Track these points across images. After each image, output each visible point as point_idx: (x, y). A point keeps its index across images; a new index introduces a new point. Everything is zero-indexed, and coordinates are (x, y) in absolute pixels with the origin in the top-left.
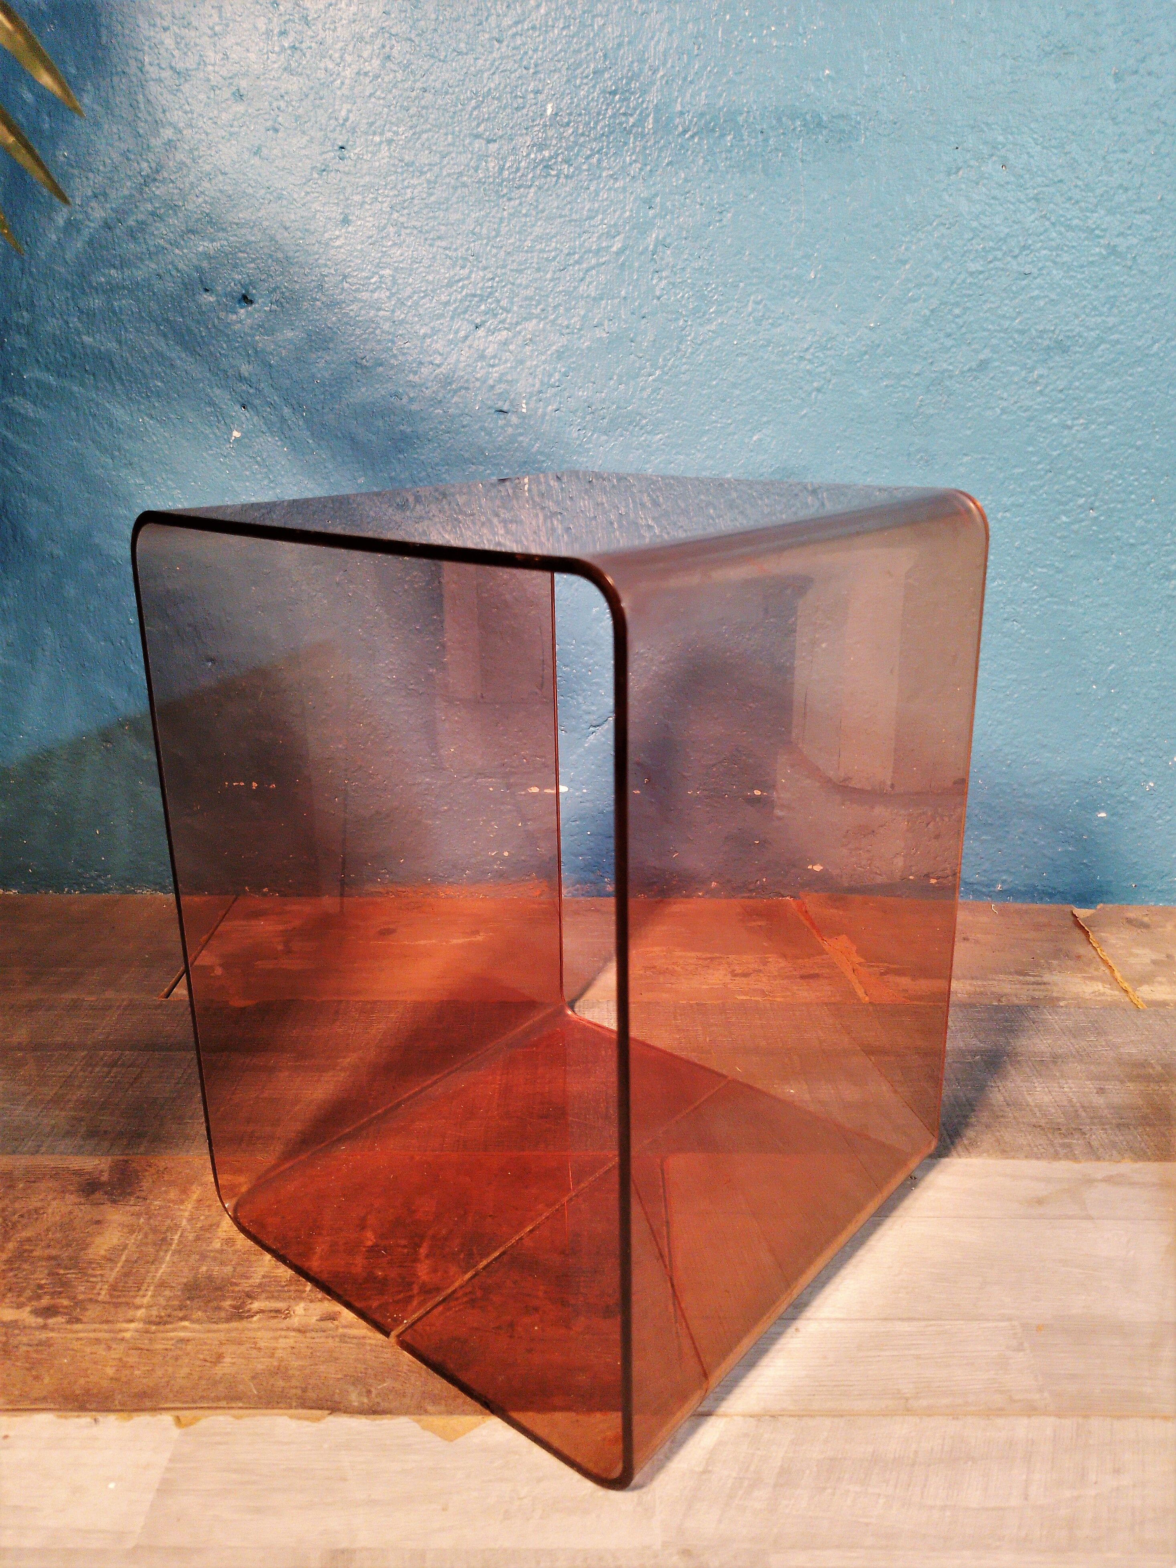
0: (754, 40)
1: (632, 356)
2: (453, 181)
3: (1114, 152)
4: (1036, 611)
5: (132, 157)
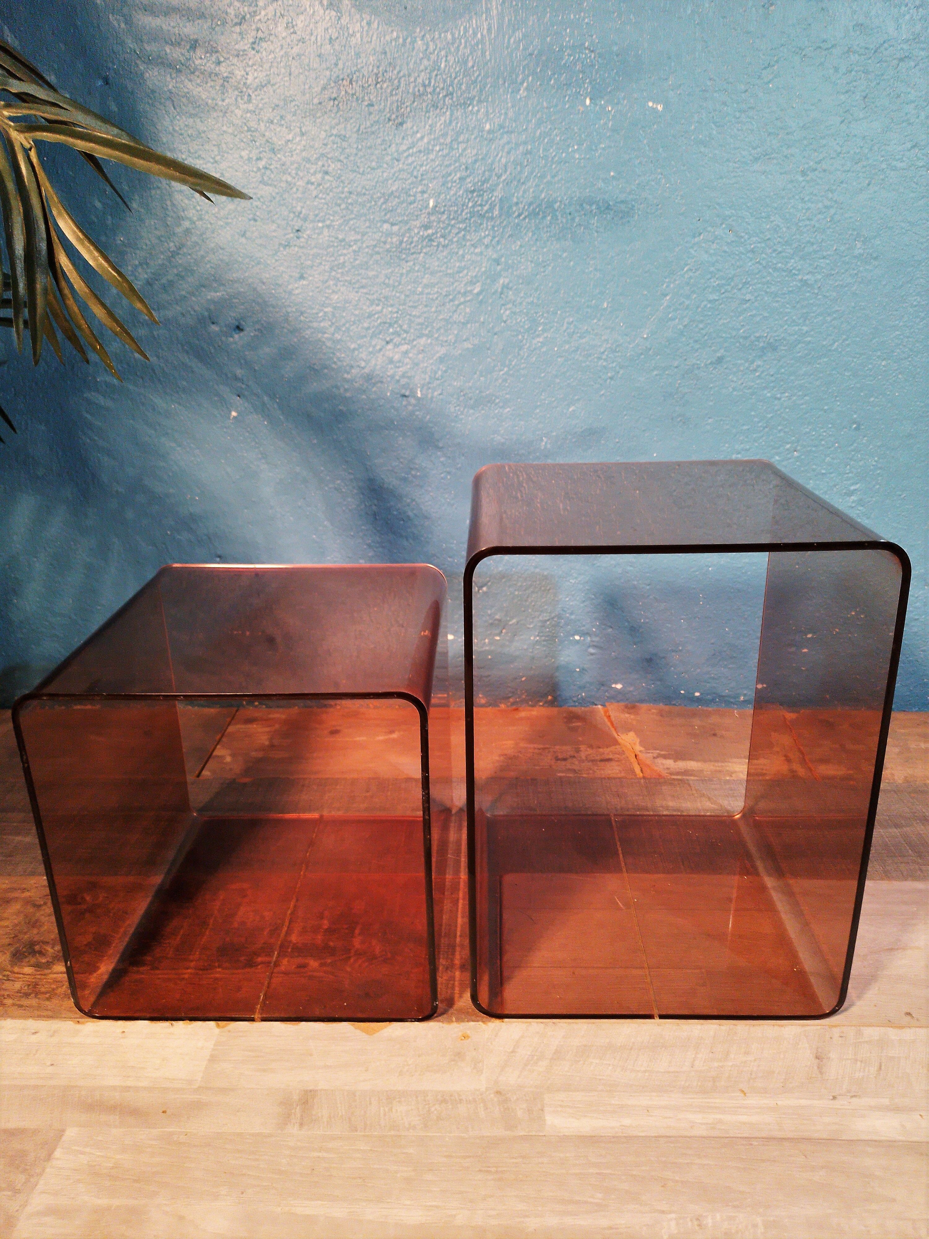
0: (564, 155)
1: (489, 359)
2: (370, 252)
3: (803, 220)
5: (163, 239)
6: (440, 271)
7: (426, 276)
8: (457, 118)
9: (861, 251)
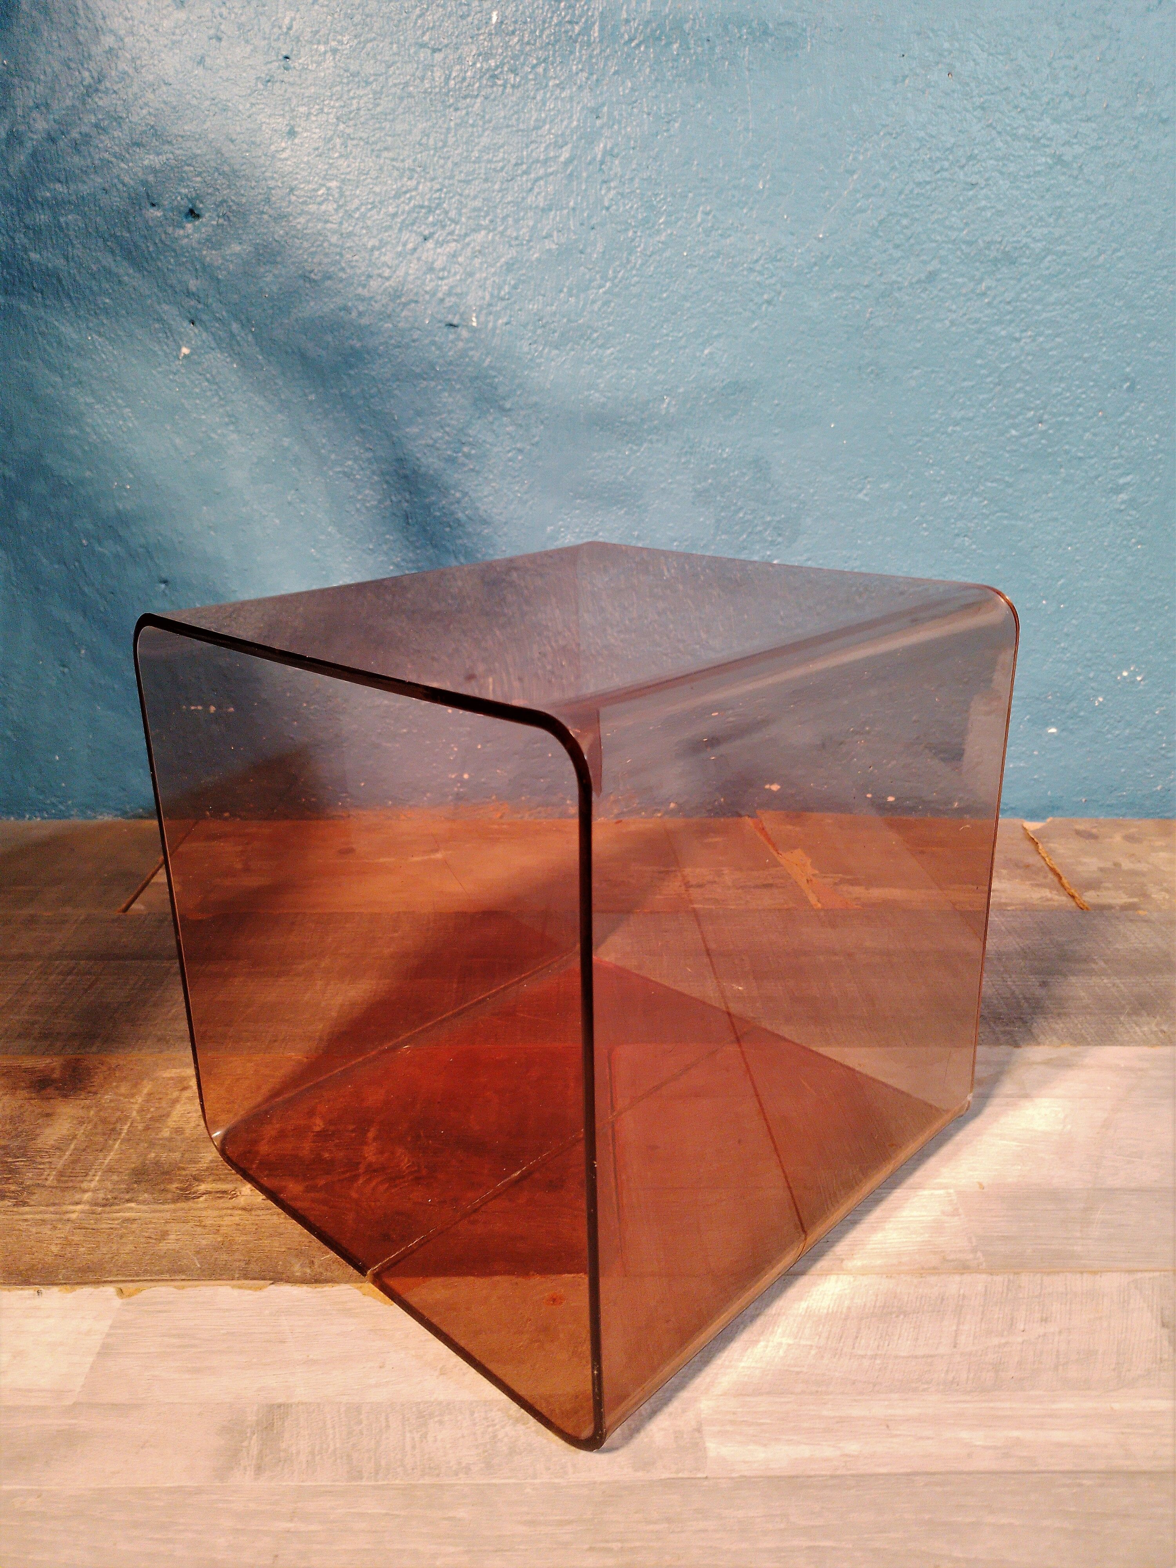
1: (582, 268)
2: (399, 92)
3: (1060, 58)
4: (986, 527)
5: (73, 65)
6: (508, 126)
7: (486, 134)
9: (1144, 110)
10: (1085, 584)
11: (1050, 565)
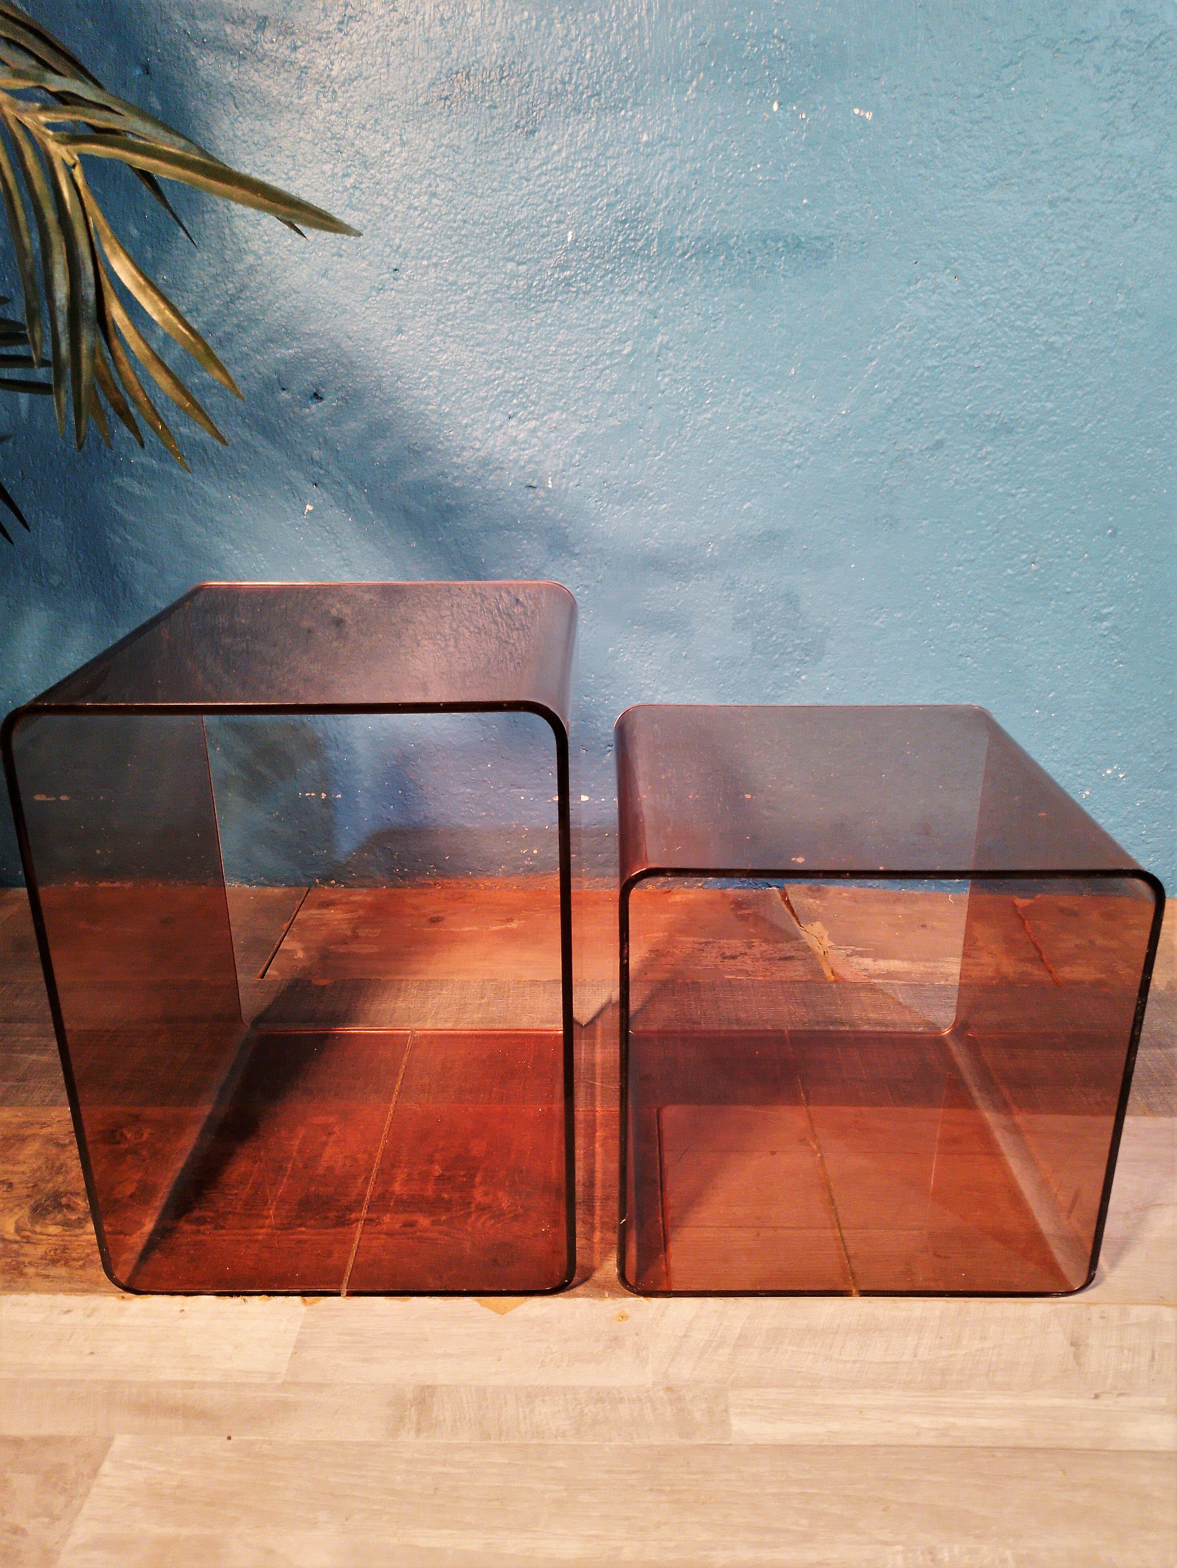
0: (743, 176)
1: (641, 440)
2: (489, 299)
3: (1050, 265)
4: (985, 649)
5: (220, 279)
6: (580, 326)
7: (562, 331)
8: (605, 126)
9: (1123, 306)
10: (1073, 696)
11: (1042, 681)
